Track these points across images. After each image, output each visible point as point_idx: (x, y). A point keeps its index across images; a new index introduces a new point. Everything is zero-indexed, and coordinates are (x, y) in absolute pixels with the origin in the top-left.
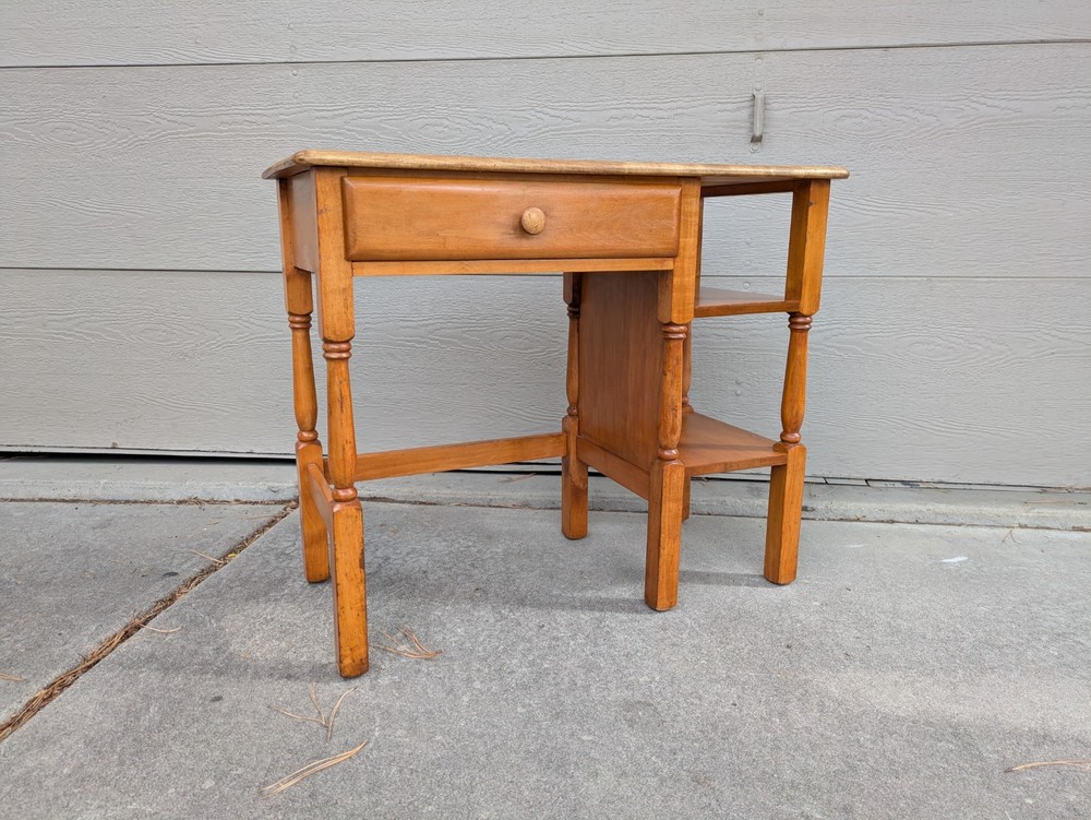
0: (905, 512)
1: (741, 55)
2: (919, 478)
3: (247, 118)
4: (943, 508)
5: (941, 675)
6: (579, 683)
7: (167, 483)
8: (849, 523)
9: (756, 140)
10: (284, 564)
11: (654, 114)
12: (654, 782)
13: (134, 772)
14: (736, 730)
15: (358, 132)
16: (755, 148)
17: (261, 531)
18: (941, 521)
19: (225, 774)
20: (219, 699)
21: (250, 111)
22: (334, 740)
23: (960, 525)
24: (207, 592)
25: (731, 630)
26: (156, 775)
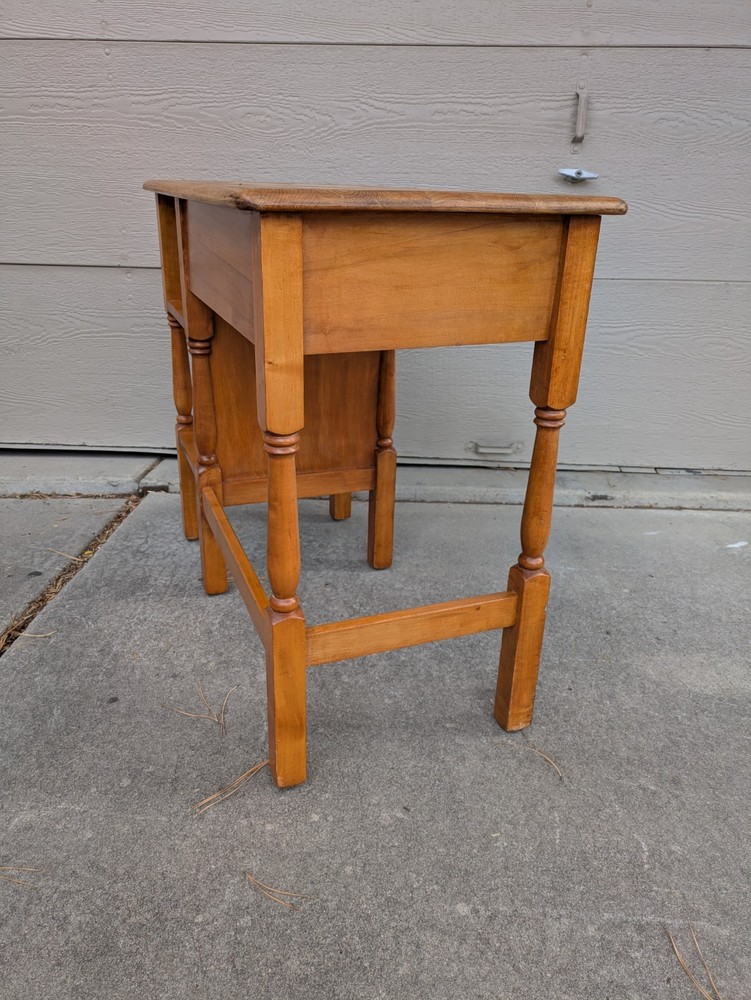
0: (692, 500)
1: (567, 50)
2: (701, 467)
3: (59, 101)
4: (724, 495)
5: (738, 656)
6: (435, 674)
7: (8, 478)
8: (643, 511)
9: (577, 140)
10: (142, 562)
11: (478, 109)
12: (513, 763)
13: (54, 773)
14: (574, 713)
15: (177, 120)
16: (576, 148)
17: (109, 526)
18: (721, 507)
19: (139, 772)
20: (114, 700)
21: (62, 94)
22: (230, 736)
23: (738, 510)
24: (76, 593)
25: (557, 618)
26: (75, 776)
